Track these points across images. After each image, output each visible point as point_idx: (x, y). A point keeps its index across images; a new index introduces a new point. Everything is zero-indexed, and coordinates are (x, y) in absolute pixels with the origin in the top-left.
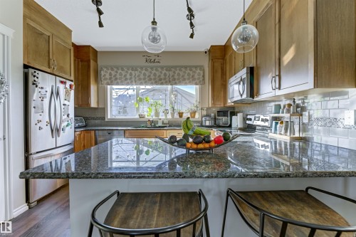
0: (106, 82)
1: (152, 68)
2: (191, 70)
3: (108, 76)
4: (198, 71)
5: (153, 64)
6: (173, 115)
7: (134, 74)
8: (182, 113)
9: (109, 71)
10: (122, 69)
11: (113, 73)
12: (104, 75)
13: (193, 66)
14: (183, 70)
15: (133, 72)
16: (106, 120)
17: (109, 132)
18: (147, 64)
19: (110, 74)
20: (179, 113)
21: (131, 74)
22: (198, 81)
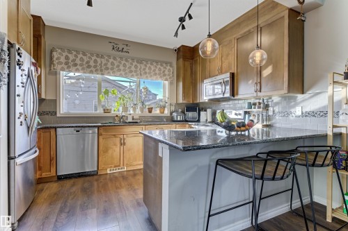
0: (60, 67)
1: (121, 58)
2: (162, 65)
3: (63, 59)
4: (168, 67)
5: (120, 53)
6: (142, 110)
7: (99, 62)
8: (152, 108)
9: (65, 54)
10: (84, 54)
11: (71, 57)
12: (58, 59)
13: (164, 62)
14: (155, 64)
15: (99, 60)
16: (58, 115)
17: (78, 129)
18: (114, 52)
19: (67, 58)
20: (149, 109)
21: (95, 61)
22: (168, 77)
